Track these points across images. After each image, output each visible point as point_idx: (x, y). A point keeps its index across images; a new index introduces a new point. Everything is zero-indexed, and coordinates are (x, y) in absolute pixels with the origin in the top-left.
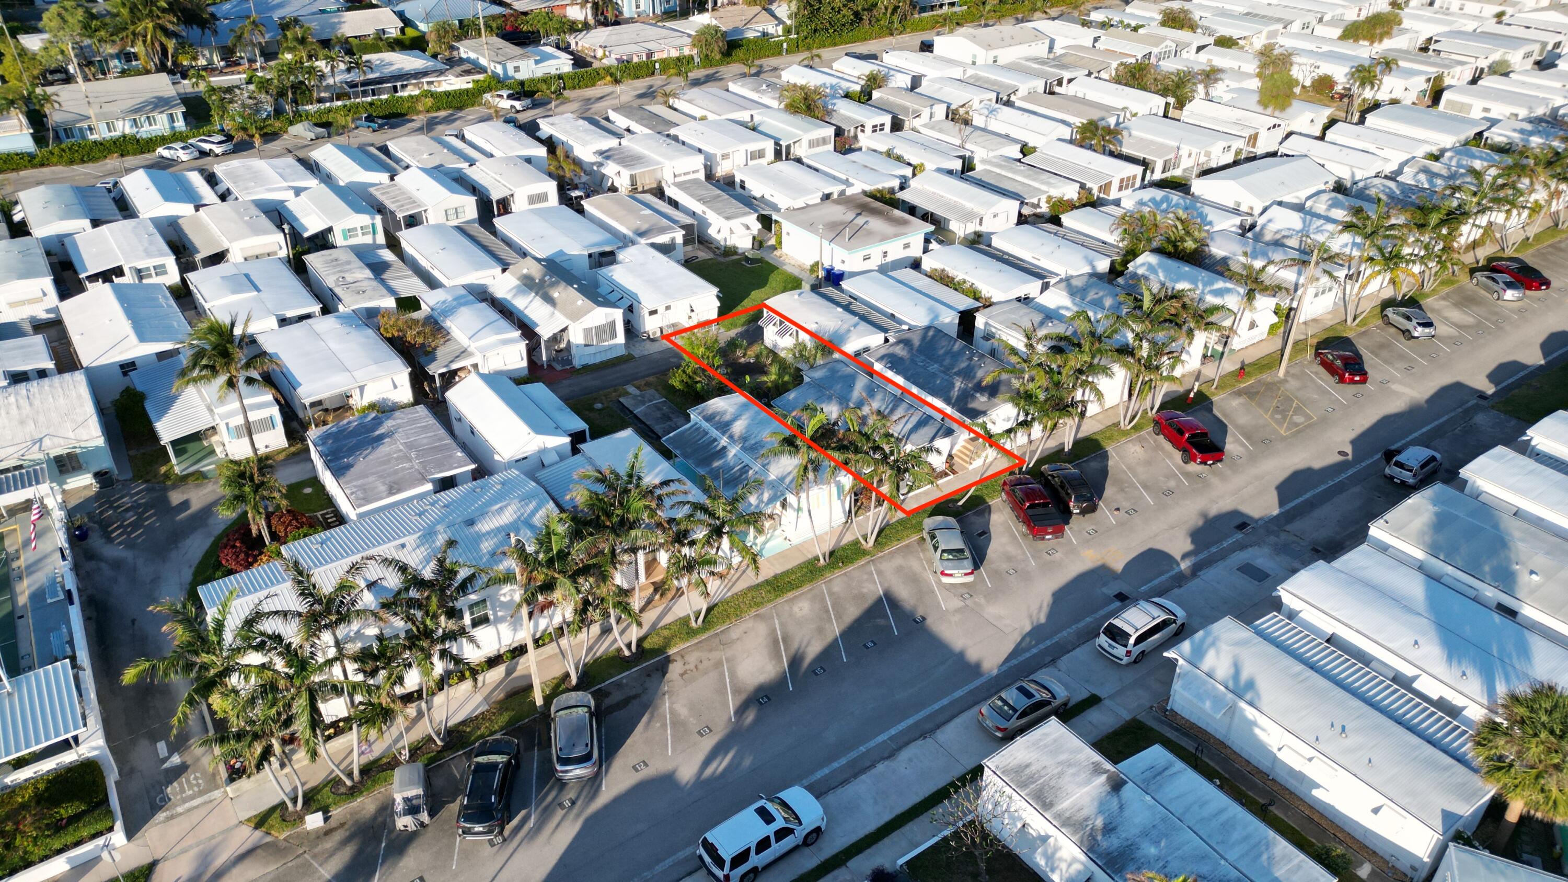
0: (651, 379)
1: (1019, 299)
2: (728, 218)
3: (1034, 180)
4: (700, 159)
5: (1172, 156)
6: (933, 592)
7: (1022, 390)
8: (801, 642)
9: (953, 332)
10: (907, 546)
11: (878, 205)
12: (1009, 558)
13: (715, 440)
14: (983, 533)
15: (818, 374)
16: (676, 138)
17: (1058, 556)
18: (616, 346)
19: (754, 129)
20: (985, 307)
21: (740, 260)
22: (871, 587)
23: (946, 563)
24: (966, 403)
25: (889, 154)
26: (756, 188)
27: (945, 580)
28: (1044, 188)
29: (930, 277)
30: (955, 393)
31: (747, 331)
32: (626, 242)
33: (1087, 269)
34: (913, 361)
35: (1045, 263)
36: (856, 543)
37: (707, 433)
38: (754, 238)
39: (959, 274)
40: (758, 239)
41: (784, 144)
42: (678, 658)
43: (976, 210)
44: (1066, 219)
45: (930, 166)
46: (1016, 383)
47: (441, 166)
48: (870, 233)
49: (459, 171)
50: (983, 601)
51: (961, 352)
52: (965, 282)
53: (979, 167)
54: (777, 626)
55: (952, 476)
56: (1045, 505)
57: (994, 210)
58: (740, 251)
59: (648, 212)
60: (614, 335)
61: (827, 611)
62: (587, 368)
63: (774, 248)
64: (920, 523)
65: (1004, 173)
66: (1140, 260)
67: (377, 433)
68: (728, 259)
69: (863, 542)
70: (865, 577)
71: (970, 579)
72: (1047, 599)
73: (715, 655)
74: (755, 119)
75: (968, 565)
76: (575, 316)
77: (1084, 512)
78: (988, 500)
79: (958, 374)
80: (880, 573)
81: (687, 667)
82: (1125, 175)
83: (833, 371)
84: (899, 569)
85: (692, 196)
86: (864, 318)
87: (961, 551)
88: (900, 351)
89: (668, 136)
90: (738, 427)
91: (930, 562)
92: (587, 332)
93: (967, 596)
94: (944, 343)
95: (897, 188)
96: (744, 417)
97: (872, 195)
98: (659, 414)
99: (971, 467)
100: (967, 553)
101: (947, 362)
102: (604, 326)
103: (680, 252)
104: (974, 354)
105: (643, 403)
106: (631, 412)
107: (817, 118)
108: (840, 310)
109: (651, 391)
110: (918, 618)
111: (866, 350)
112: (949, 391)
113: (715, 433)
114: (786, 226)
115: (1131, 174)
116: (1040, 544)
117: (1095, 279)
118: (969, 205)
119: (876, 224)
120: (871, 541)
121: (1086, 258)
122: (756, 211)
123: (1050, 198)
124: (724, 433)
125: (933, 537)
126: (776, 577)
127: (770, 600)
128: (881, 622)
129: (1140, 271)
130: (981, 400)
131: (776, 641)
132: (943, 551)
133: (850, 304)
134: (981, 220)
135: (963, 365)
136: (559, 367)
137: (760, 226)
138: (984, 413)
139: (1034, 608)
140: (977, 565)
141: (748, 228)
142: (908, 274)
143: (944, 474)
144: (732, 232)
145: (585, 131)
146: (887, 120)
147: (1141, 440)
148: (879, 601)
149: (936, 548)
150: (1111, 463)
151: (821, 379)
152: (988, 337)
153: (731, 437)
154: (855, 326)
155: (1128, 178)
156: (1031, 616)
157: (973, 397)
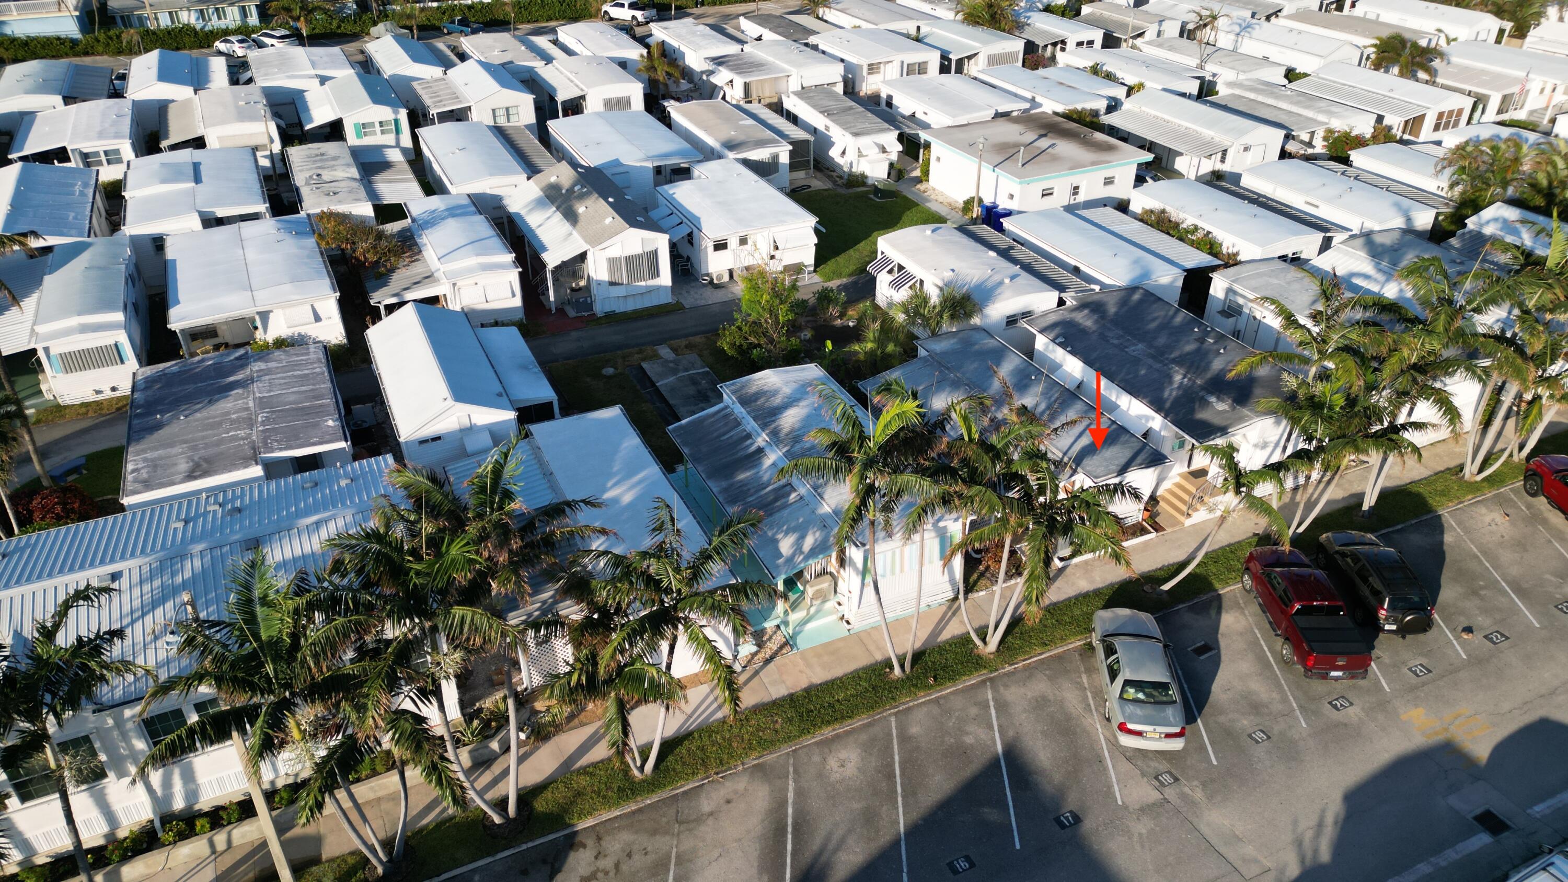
0: (698, 339)
1: (1283, 258)
2: (856, 134)
3: (1306, 107)
4: (840, 69)
5: (1515, 89)
6: (1101, 761)
7: (1301, 394)
8: (828, 838)
9: (1174, 297)
10: (1059, 658)
11: (1073, 125)
12: (1256, 707)
13: (749, 436)
14: (1206, 649)
15: (939, 346)
16: (815, 48)
17: (1353, 713)
18: (659, 288)
19: (918, 40)
20: (1226, 266)
21: (867, 192)
22: (982, 734)
23: (1130, 708)
24: (1192, 411)
25: (1095, 70)
26: (905, 104)
27: (1126, 741)
28: (1321, 118)
29: (1141, 220)
30: (1170, 393)
31: (855, 283)
32: (710, 155)
33: (1398, 222)
34: (1103, 337)
35: (1326, 212)
36: (965, 640)
37: (739, 424)
38: (891, 165)
39: (1188, 220)
40: (897, 166)
41: (954, 57)
42: (590, 842)
43: (1217, 139)
44: (1356, 156)
45: (1153, 84)
46: (1290, 382)
47: (511, 62)
48: (1055, 159)
49: (531, 70)
50: (1198, 795)
51: (1185, 328)
52: (1196, 228)
53: (1223, 90)
54: (791, 795)
55: (1153, 535)
56: (1332, 611)
57: (1247, 140)
58: (870, 182)
59: (751, 122)
60: (655, 272)
61: (891, 776)
62: (612, 318)
63: (919, 180)
64: (1089, 617)
65: (1260, 98)
66: (1487, 213)
67: (232, 379)
68: (851, 191)
69: (978, 642)
70: (974, 711)
71: (1177, 745)
72: (1334, 807)
73: (661, 843)
74: (922, 31)
75: (1173, 714)
76: (597, 239)
77: (1404, 631)
78: (1217, 585)
79: (1179, 361)
80: (1002, 707)
81: (603, 863)
82: (1446, 107)
83: (967, 344)
84: (1040, 703)
85: (814, 106)
86: (1028, 268)
87: (1164, 686)
88: (1085, 320)
89: (807, 45)
90: (790, 419)
91: (1102, 700)
92: (613, 263)
93: (1167, 778)
94: (1159, 313)
95: (1103, 111)
96: (802, 403)
97: (1068, 116)
98: (691, 390)
99: (1188, 522)
100: (1174, 692)
101: (1162, 341)
102: (639, 257)
103: (785, 176)
104: (1207, 334)
105: (674, 372)
106: (653, 384)
107: (1004, 31)
108: (992, 254)
109: (693, 357)
110: (1067, 817)
111: (1026, 314)
112: (1162, 389)
113: (750, 424)
114: (937, 148)
115: (1456, 107)
116: (1317, 686)
117: (1409, 237)
118: (1208, 133)
119: (1065, 148)
120: (994, 641)
121: (1397, 205)
122: (897, 128)
123: (1330, 131)
124: (764, 426)
125: (1110, 651)
126: (810, 691)
127: (789, 739)
128: (991, 814)
129: (1488, 230)
130: (1220, 406)
131: (780, 831)
132: (1127, 683)
133: (1012, 248)
134: (1225, 152)
135: (1190, 347)
136: (572, 313)
137: (900, 148)
138: (1223, 431)
139: (1307, 823)
140: (1190, 718)
141: (884, 150)
142: (1110, 216)
143: (1139, 530)
144: (860, 155)
145: (704, 36)
146: (1097, 36)
147: (1502, 502)
148: (993, 765)
149: (1113, 674)
150: (1448, 538)
151: (944, 354)
152: (1231, 310)
153: (775, 434)
154: (1012, 278)
155: (1451, 112)
156: (1299, 843)
157: (1205, 404)
